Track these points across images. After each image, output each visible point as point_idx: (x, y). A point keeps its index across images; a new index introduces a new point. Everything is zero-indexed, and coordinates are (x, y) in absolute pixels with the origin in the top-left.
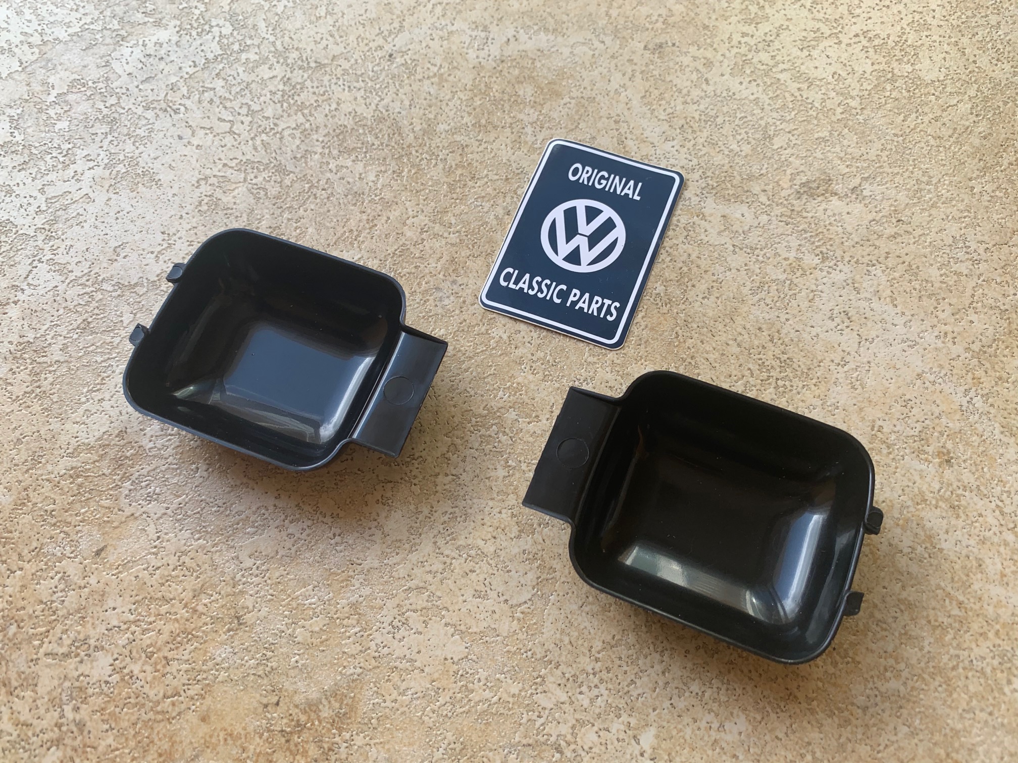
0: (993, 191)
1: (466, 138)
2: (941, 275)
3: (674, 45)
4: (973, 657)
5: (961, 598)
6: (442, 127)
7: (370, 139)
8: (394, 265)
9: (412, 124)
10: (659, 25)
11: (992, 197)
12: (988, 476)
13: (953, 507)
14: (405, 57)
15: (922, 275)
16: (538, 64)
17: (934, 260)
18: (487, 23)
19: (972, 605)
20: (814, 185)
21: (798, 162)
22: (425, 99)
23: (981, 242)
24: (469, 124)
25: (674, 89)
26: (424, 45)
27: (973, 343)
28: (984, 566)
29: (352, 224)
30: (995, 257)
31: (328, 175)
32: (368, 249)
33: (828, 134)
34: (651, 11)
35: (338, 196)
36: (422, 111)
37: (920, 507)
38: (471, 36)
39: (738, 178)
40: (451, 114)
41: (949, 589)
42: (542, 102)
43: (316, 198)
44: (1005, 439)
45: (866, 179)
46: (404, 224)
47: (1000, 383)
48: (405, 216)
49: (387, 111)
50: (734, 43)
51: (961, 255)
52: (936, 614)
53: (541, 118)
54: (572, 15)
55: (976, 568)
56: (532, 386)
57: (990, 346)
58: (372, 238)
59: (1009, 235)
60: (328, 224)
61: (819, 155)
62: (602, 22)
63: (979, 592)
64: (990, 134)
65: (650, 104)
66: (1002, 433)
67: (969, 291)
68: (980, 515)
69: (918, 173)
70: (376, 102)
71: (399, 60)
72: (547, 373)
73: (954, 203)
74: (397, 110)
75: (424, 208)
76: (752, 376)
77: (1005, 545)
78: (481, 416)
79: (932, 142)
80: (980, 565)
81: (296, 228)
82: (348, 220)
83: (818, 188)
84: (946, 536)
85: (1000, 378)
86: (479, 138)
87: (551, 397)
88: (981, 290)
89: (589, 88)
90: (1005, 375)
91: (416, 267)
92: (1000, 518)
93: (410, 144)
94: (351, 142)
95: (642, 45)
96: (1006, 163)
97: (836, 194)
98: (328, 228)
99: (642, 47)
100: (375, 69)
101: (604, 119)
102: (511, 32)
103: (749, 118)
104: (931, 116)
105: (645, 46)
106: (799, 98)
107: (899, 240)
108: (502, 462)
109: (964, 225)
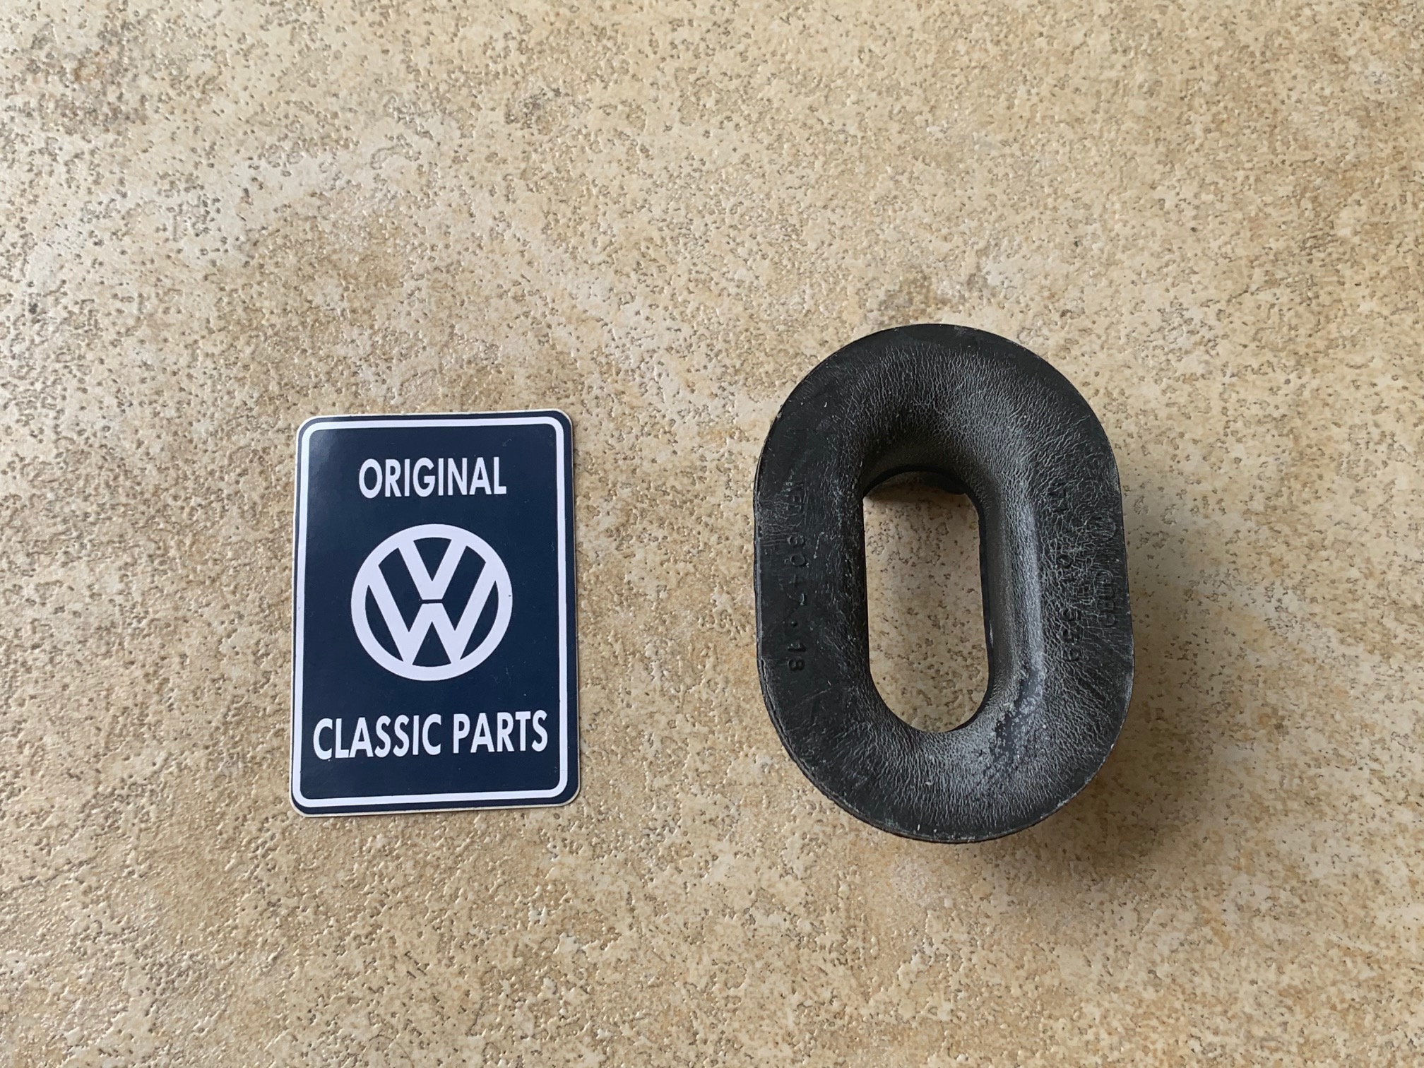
0: (1196, 196)
1: (257, 435)
2: (1164, 392)
3: (557, 92)
4: (1411, 1036)
5: (1367, 948)
6: (201, 429)
7: (77, 505)
8: (235, 745)
9: (140, 444)
10: (515, 58)
11: (1197, 207)
12: (1344, 726)
13: (1309, 803)
14: (64, 301)
15: (1134, 404)
16: (325, 226)
17: (1144, 365)
18: (189, 168)
19: (1385, 952)
20: (901, 300)
21: (860, 262)
22: (143, 381)
23: (1206, 304)
24: (250, 403)
25: (594, 191)
26: (88, 262)
27: (1251, 498)
28: (1383, 881)
29: (121, 695)
30: (1237, 324)
31: (30, 613)
32: (173, 735)
33: (891, 184)
34: (488, 31)
35: (68, 649)
36: (148, 411)
37: (1262, 824)
38: (170, 209)
39: (771, 335)
40: (206, 394)
41: (1346, 942)
42: (367, 306)
43: (29, 670)
44: (1350, 652)
45: (983, 252)
46: (218, 656)
47: (1313, 554)
48: (212, 640)
49: (80, 433)
50: (664, 47)
51: (1184, 341)
52: (1339, 990)
53: (378, 339)
54: (343, 93)
55: (1374, 889)
56: (580, 877)
57: (1278, 494)
58: (170, 708)
59: (1245, 272)
60: (76, 715)
61: (888, 233)
62: (408, 89)
63: (1389, 926)
64: (1157, 82)
65: (562, 239)
66: (1342, 642)
67: (1216, 406)
68: (1353, 798)
69: (1065, 208)
70: (50, 422)
71: (55, 313)
72: (594, 840)
73: (1141, 242)
74: (101, 423)
75: (241, 609)
76: (929, 704)
77: (1402, 831)
78: (513, 971)
79: (1070, 135)
80: (1377, 882)
81: (21, 746)
82: (110, 690)
83: (911, 301)
84: (1315, 856)
85: (1311, 546)
86: (281, 424)
87: (620, 882)
88: (1234, 395)
89: (441, 246)
90: (1316, 537)
91: (277, 734)
92: (1382, 790)
93: (157, 488)
94: (43, 528)
95: (499, 115)
96: (1198, 130)
97: (944, 302)
98: (79, 723)
99: (502, 120)
100: (16, 349)
101: (493, 301)
102: (244, 174)
103: (747, 203)
104: (1050, 80)
105: (508, 115)
106: (818, 127)
107: (1075, 351)
108: (587, 1040)
109: (1169, 280)
